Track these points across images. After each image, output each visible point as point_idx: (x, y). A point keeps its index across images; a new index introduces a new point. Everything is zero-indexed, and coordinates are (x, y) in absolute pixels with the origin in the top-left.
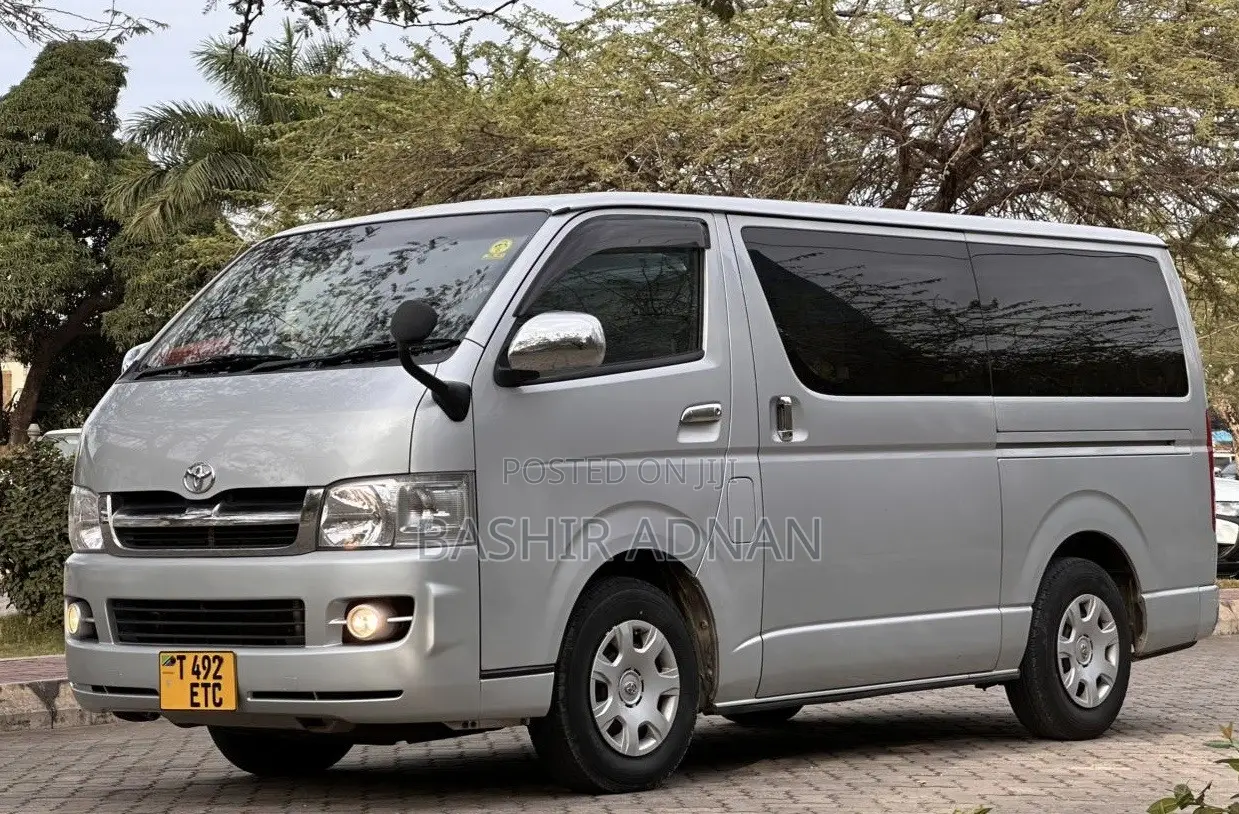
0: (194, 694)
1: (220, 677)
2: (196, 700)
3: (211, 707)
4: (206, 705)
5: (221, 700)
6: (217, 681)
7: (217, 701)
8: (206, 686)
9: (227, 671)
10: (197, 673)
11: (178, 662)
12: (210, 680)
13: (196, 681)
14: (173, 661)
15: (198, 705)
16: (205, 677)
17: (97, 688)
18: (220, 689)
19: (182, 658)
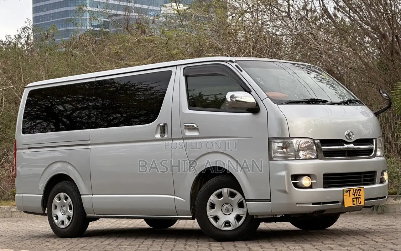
0: (353, 201)
1: (360, 195)
2: (354, 203)
3: (358, 204)
4: (357, 204)
5: (361, 202)
6: (359, 197)
7: (360, 202)
8: (356, 198)
9: (362, 193)
10: (354, 195)
11: (349, 192)
12: (358, 196)
13: (354, 197)
14: (347, 192)
15: (355, 204)
16: (356, 196)
17: (314, 204)
18: (360, 199)
19: (350, 190)
